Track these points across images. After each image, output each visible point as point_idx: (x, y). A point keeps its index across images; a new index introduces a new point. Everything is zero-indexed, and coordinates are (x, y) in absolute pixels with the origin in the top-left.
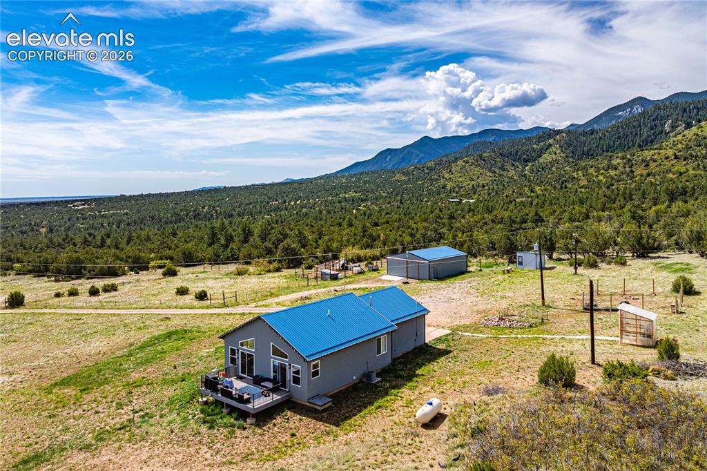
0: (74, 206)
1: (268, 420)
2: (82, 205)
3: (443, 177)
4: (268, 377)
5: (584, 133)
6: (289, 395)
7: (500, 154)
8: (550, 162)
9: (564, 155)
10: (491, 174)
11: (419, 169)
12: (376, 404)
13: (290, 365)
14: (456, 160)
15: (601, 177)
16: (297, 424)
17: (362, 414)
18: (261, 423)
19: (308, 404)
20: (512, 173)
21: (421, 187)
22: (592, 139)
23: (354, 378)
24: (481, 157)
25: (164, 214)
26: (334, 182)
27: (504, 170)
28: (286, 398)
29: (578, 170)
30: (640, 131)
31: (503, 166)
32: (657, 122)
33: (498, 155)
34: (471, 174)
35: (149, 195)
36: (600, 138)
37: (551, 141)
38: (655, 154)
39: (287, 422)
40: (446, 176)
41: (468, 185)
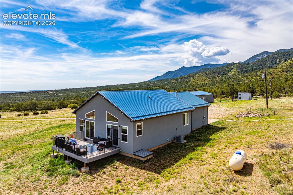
0: (47, 92)
1: (99, 169)
2: (50, 92)
3: (191, 81)
4: (104, 137)
5: (245, 64)
6: (119, 150)
7: (213, 72)
8: (232, 75)
9: (238, 72)
10: (210, 80)
11: (181, 78)
12: (188, 157)
13: (120, 126)
14: (195, 74)
15: (253, 79)
16: (123, 172)
17: (178, 164)
18: (93, 172)
19: (133, 156)
20: (217, 79)
21: (182, 85)
22: (248, 66)
23: (168, 140)
24: (205, 73)
25: (82, 95)
26: (148, 83)
27: (214, 78)
28: (117, 152)
29: (244, 77)
30: (267, 63)
31: (214, 76)
32: (274, 60)
33: (212, 72)
34: (202, 79)
35: (77, 88)
36: (251, 66)
37: (232, 67)
38: (275, 70)
39: (115, 171)
40: (192, 80)
41: (201, 84)
